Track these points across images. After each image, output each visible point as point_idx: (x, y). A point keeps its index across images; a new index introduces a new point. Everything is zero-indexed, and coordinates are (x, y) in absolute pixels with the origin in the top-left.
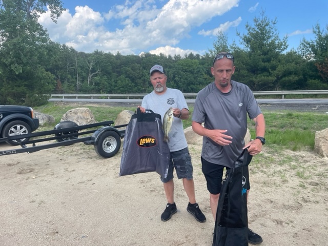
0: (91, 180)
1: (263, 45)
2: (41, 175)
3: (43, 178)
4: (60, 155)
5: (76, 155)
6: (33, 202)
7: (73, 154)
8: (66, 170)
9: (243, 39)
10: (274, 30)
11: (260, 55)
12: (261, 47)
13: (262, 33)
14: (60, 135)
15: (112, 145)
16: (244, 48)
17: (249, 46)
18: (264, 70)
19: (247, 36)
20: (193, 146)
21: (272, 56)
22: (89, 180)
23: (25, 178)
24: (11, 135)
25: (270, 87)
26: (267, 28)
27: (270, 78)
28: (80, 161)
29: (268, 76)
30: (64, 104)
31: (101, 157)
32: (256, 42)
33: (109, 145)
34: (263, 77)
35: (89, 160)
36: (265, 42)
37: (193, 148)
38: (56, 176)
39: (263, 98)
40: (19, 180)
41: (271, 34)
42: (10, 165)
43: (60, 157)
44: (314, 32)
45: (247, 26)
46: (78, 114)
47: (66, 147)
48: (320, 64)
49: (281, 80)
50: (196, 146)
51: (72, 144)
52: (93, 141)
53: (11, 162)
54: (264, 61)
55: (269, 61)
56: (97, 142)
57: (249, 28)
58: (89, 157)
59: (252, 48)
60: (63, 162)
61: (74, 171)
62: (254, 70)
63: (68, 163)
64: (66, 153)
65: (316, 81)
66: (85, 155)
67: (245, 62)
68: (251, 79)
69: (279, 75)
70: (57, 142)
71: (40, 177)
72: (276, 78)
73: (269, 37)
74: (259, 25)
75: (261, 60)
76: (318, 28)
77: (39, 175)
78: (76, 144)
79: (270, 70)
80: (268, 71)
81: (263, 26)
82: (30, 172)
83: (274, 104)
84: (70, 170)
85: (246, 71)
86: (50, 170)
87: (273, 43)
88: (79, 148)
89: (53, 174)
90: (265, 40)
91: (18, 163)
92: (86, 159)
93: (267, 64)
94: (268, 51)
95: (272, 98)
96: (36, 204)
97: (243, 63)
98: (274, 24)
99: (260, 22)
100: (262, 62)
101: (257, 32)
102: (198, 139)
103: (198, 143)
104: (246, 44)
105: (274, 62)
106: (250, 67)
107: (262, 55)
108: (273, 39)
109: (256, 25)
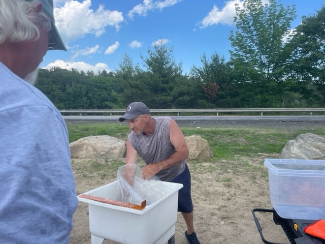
1: (163, 68)
9: (146, 62)
10: (170, 57)
11: (159, 78)
12: (161, 71)
13: (162, 59)
16: (145, 69)
17: (151, 68)
18: (164, 90)
19: (150, 60)
21: (170, 79)
25: (170, 105)
26: (165, 54)
27: (168, 98)
29: (167, 96)
32: (157, 66)
34: (162, 97)
36: (164, 66)
41: (169, 60)
44: (202, 61)
45: (149, 51)
48: (206, 87)
49: (177, 100)
54: (163, 82)
57: (151, 52)
59: (153, 70)
62: (156, 90)
65: (204, 101)
67: (147, 82)
68: (153, 98)
69: (175, 96)
72: (173, 98)
73: (167, 63)
74: (159, 51)
75: (160, 81)
76: (205, 58)
79: (168, 91)
80: (167, 92)
81: (162, 52)
85: (149, 91)
87: (171, 68)
90: (164, 64)
93: (166, 85)
94: (167, 74)
97: (145, 83)
98: (171, 51)
99: (159, 49)
100: (162, 83)
101: (157, 57)
102: (81, 154)
103: (81, 156)
104: (148, 67)
105: (171, 84)
106: (151, 87)
107: (162, 77)
108: (170, 64)
109: (157, 52)
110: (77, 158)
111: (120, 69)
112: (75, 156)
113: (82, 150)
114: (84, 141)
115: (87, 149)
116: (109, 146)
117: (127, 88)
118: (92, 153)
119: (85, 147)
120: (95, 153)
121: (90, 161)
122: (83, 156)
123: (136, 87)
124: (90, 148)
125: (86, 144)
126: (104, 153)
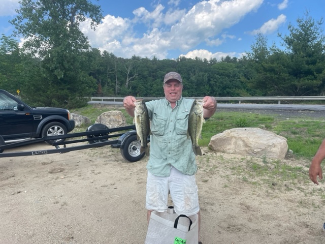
0: (114, 184)
1: (307, 46)
2: (69, 175)
3: (70, 179)
4: (90, 156)
5: (104, 157)
6: (57, 203)
7: (102, 156)
8: (93, 171)
9: (285, 41)
10: (319, 31)
11: (303, 57)
12: (305, 49)
13: (306, 34)
14: (92, 137)
15: (138, 150)
16: (286, 50)
17: (292, 48)
18: (308, 73)
19: (290, 37)
20: (222, 154)
21: (318, 58)
22: (112, 184)
23: (55, 177)
24: (49, 135)
25: (316, 92)
27: (315, 82)
28: (107, 164)
29: (312, 80)
30: (101, 106)
31: (127, 161)
32: (300, 43)
33: (134, 149)
34: (306, 81)
35: (116, 163)
36: (310, 43)
37: (221, 156)
38: (82, 177)
39: (306, 104)
40: (49, 179)
41: (317, 35)
42: (44, 164)
43: (90, 158)
46: (111, 117)
47: (97, 148)
50: (226, 154)
51: (102, 146)
52: (119, 145)
53: (45, 161)
54: (308, 63)
55: (314, 63)
56: (123, 146)
57: (291, 28)
58: (116, 160)
59: (295, 50)
60: (91, 163)
61: (99, 173)
62: (297, 73)
63: (96, 165)
64: (96, 154)
66: (113, 158)
67: (286, 64)
68: (292, 83)
70: (89, 144)
71: (68, 177)
72: (321, 82)
73: (314, 38)
74: (303, 26)
75: (304, 62)
77: (68, 176)
78: (106, 146)
79: (315, 73)
80: (313, 75)
81: (308, 26)
82: (60, 172)
83: (318, 111)
84: (96, 172)
85: (288, 75)
86: (78, 171)
87: (319, 44)
88: (108, 150)
89: (80, 176)
90: (309, 41)
91: (52, 162)
92: (113, 162)
93: (311, 67)
94: (313, 53)
95: (317, 104)
96: (59, 206)
97: (283, 65)
98: (320, 24)
99: (304, 22)
100: (306, 64)
101: (300, 33)
102: (228, 147)
103: (228, 151)
104: (288, 46)
105: (320, 64)
106: (292, 70)
107: (306, 57)
108: (319, 40)
109: (300, 26)
110: (223, 152)
111: (251, 52)
112: (222, 149)
113: (230, 144)
114: (232, 134)
115: (236, 143)
116: (265, 142)
117: (260, 73)
118: (243, 149)
119: (234, 140)
120: (247, 149)
121: (242, 159)
122: (231, 151)
123: (272, 70)
124: (240, 143)
125: (235, 138)
126: (259, 150)
